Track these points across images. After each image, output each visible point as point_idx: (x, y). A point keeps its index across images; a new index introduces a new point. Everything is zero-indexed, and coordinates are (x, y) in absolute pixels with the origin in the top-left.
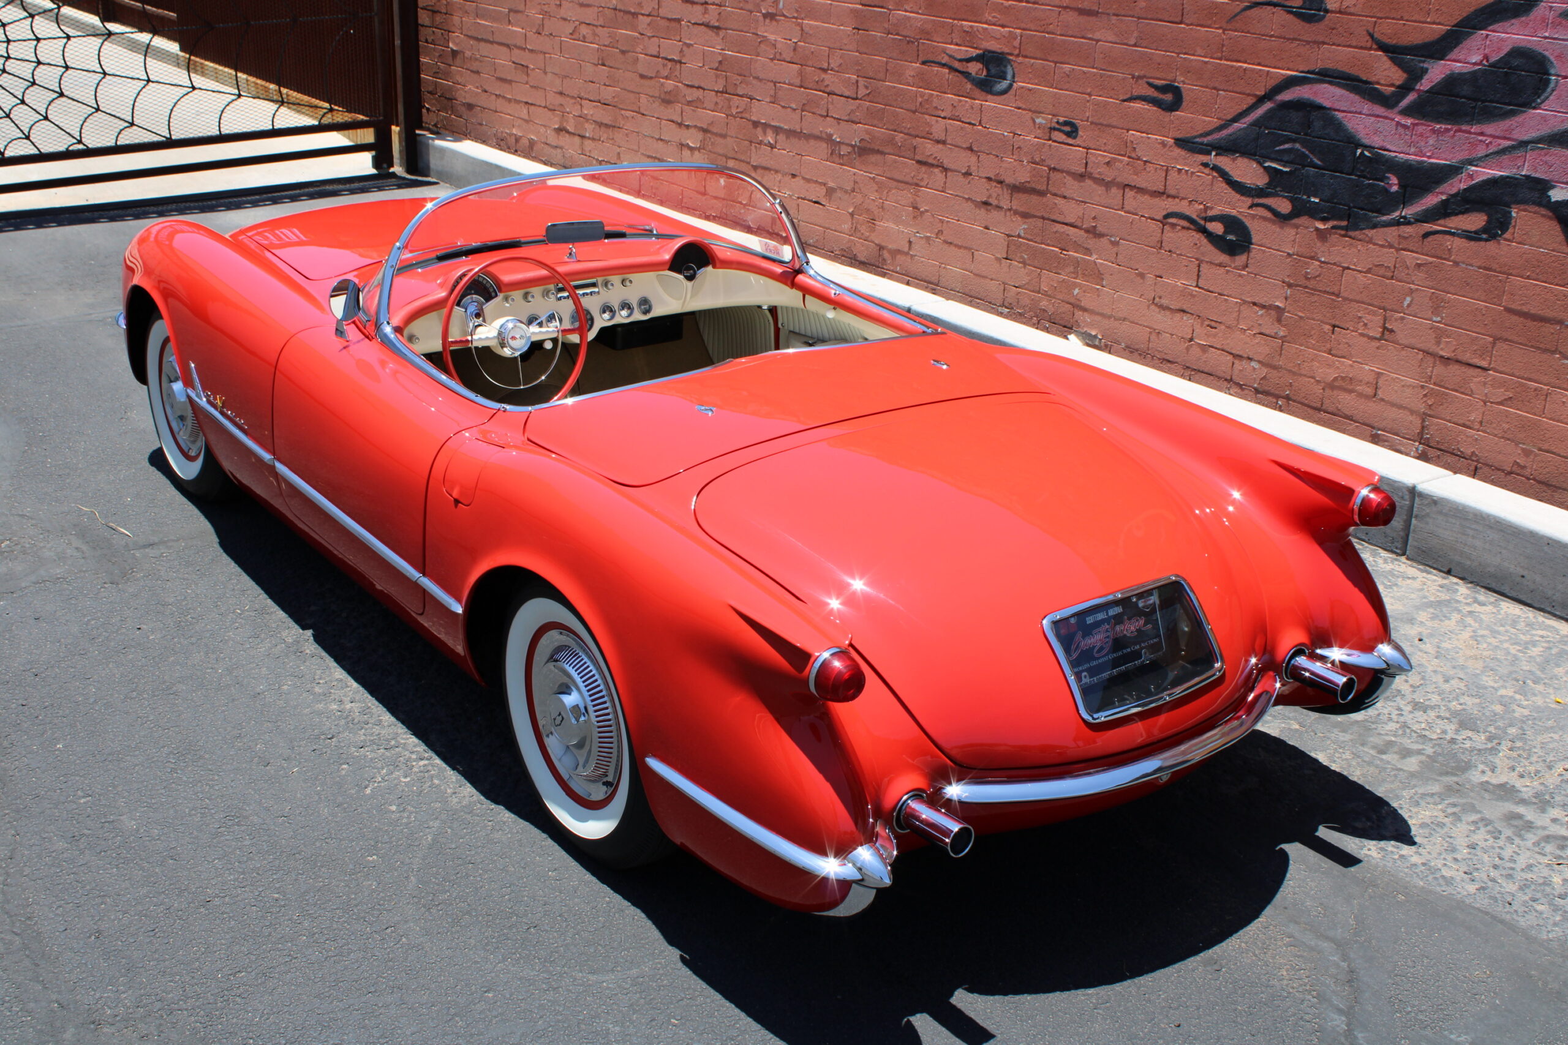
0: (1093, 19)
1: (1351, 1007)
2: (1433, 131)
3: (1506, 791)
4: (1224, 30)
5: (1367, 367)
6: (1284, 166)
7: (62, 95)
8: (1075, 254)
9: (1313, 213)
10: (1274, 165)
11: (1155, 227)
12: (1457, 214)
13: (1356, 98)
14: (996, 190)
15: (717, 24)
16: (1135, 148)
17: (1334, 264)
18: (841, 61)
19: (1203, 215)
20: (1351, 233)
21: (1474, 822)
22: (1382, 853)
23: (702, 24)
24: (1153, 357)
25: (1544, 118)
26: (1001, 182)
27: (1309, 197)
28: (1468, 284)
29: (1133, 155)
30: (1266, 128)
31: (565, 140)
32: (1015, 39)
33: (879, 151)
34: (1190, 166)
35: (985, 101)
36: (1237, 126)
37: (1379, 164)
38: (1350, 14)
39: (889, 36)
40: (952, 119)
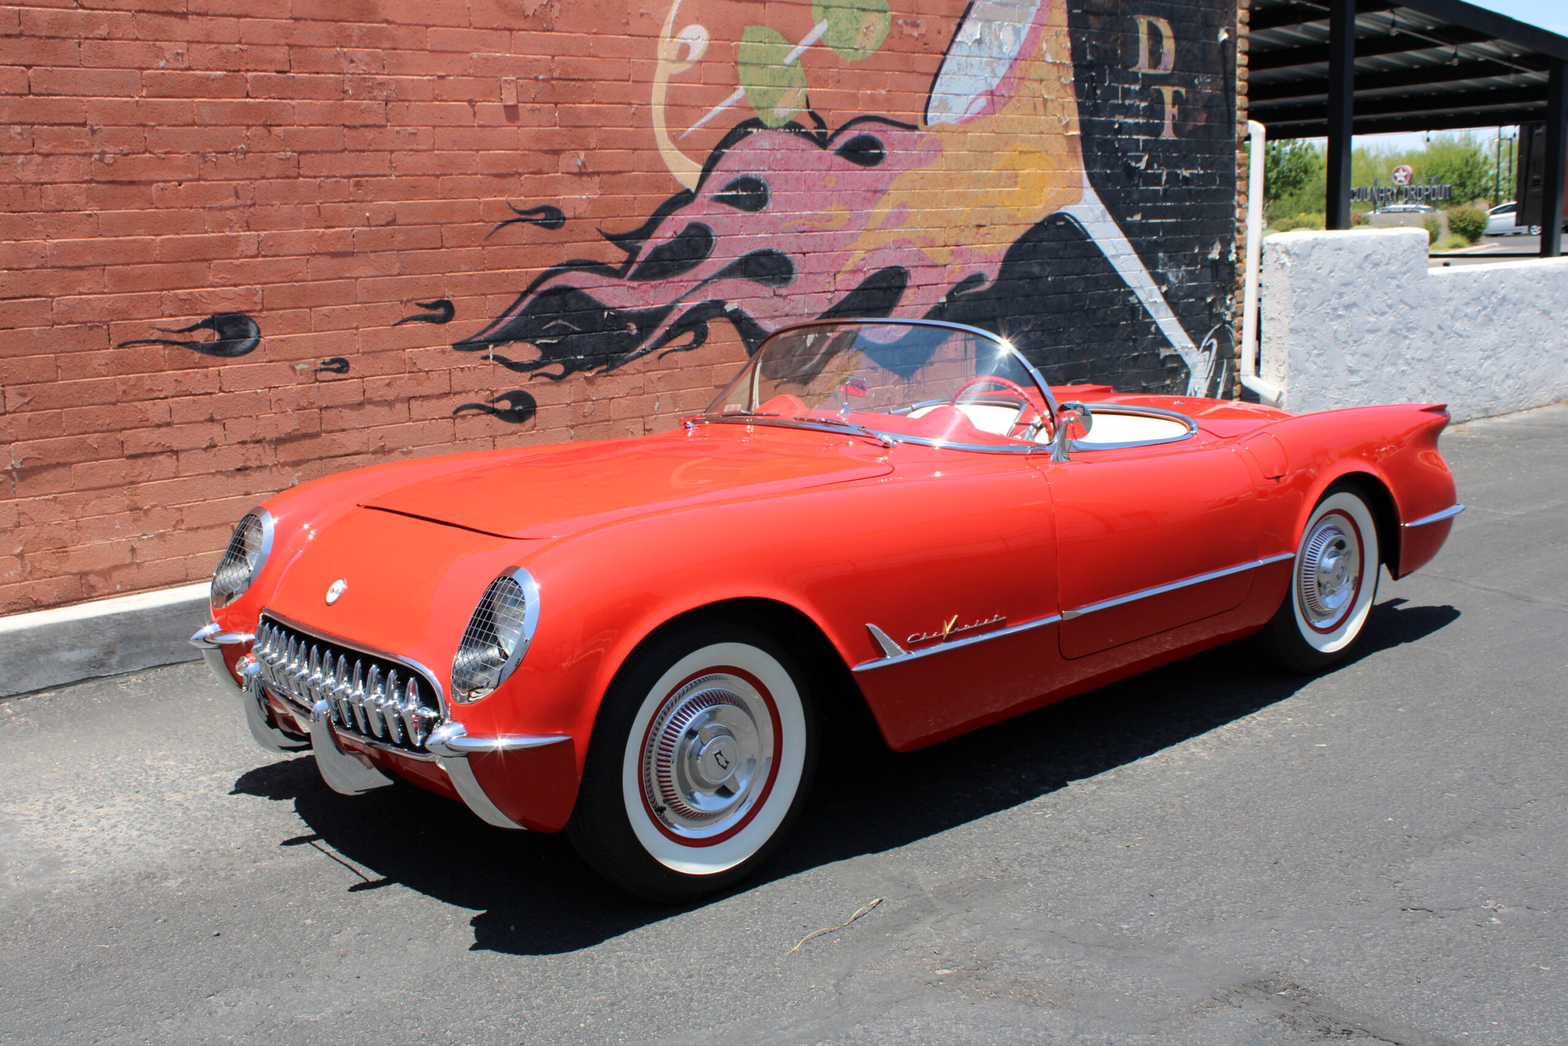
0: (350, 259)
2: (652, 286)
4: (483, 247)
6: (553, 340)
9: (581, 367)
10: (544, 341)
11: (447, 424)
12: (676, 337)
13: (598, 276)
14: (253, 455)
16: (415, 363)
17: (604, 399)
19: (491, 398)
20: (611, 373)
25: (714, 263)
26: (259, 442)
27: (576, 357)
28: (691, 380)
29: (415, 369)
30: (532, 315)
33: (58, 465)
34: (471, 363)
35: (225, 365)
36: (507, 319)
37: (620, 318)
38: (583, 218)
39: (56, 327)
40: (178, 396)
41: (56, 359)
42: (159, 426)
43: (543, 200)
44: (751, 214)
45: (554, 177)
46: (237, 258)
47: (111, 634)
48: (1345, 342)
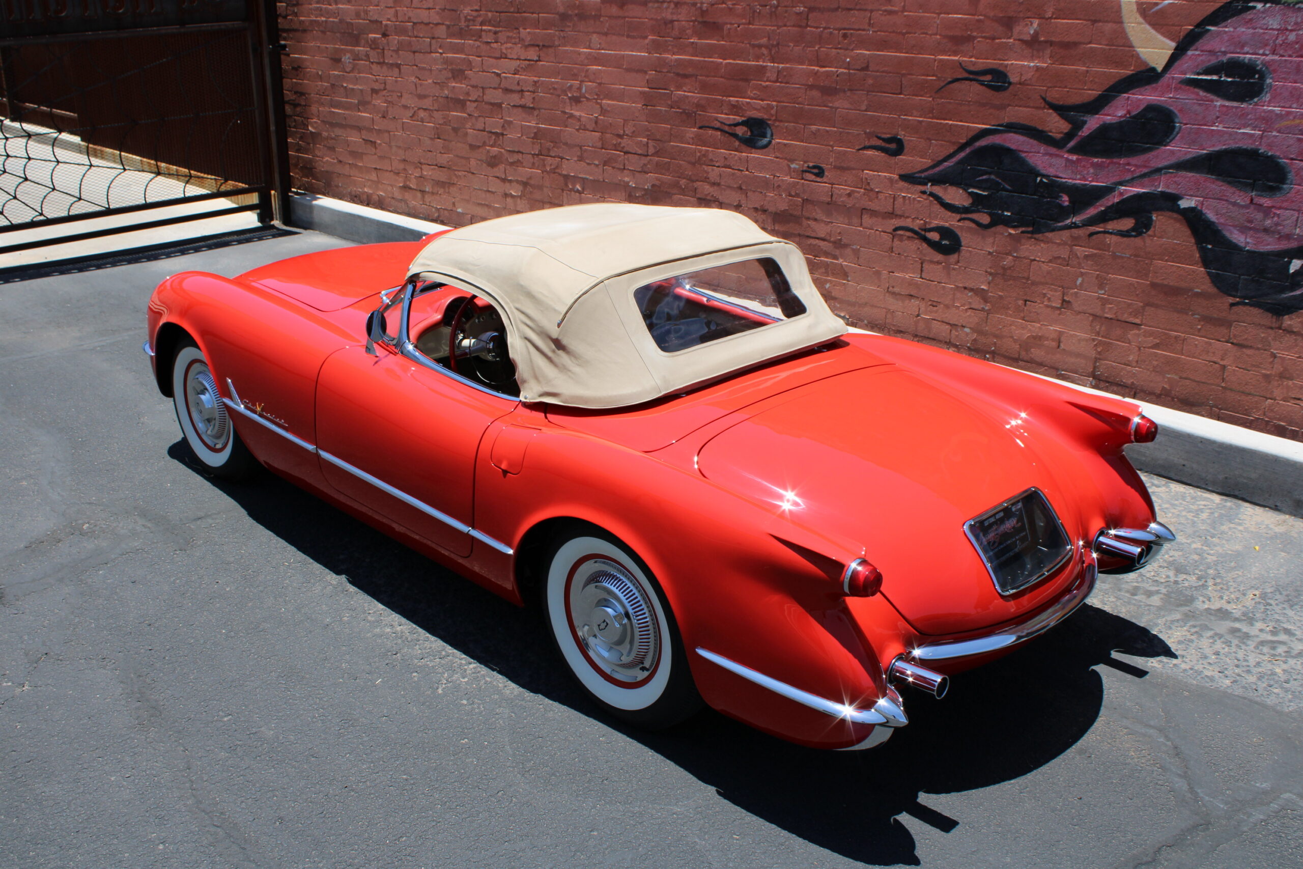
0: (833, 93)
1: (1186, 772)
2: (1093, 164)
3: (1223, 614)
4: (933, 100)
5: (1052, 328)
6: (983, 191)
7: (26, 179)
8: (826, 259)
9: (1007, 223)
10: (976, 191)
11: (887, 238)
12: (1113, 220)
13: (1035, 142)
14: (762, 216)
15: (531, 106)
16: (869, 183)
17: (1024, 258)
18: (634, 129)
19: (924, 227)
20: (1037, 236)
21: (1211, 637)
22: (1162, 664)
23: (520, 106)
24: (889, 329)
25: (1172, 152)
26: (765, 211)
27: (1003, 212)
28: (1123, 267)
29: (868, 187)
30: (969, 165)
31: (408, 196)
32: (772, 108)
34: (912, 194)
35: (751, 154)
36: (946, 164)
37: (1054, 187)
38: (1028, 85)
39: (672, 110)
40: (725, 167)
42: (714, 184)
43: (991, 63)
44: (1235, 104)
45: (1005, 43)
46: (765, 82)
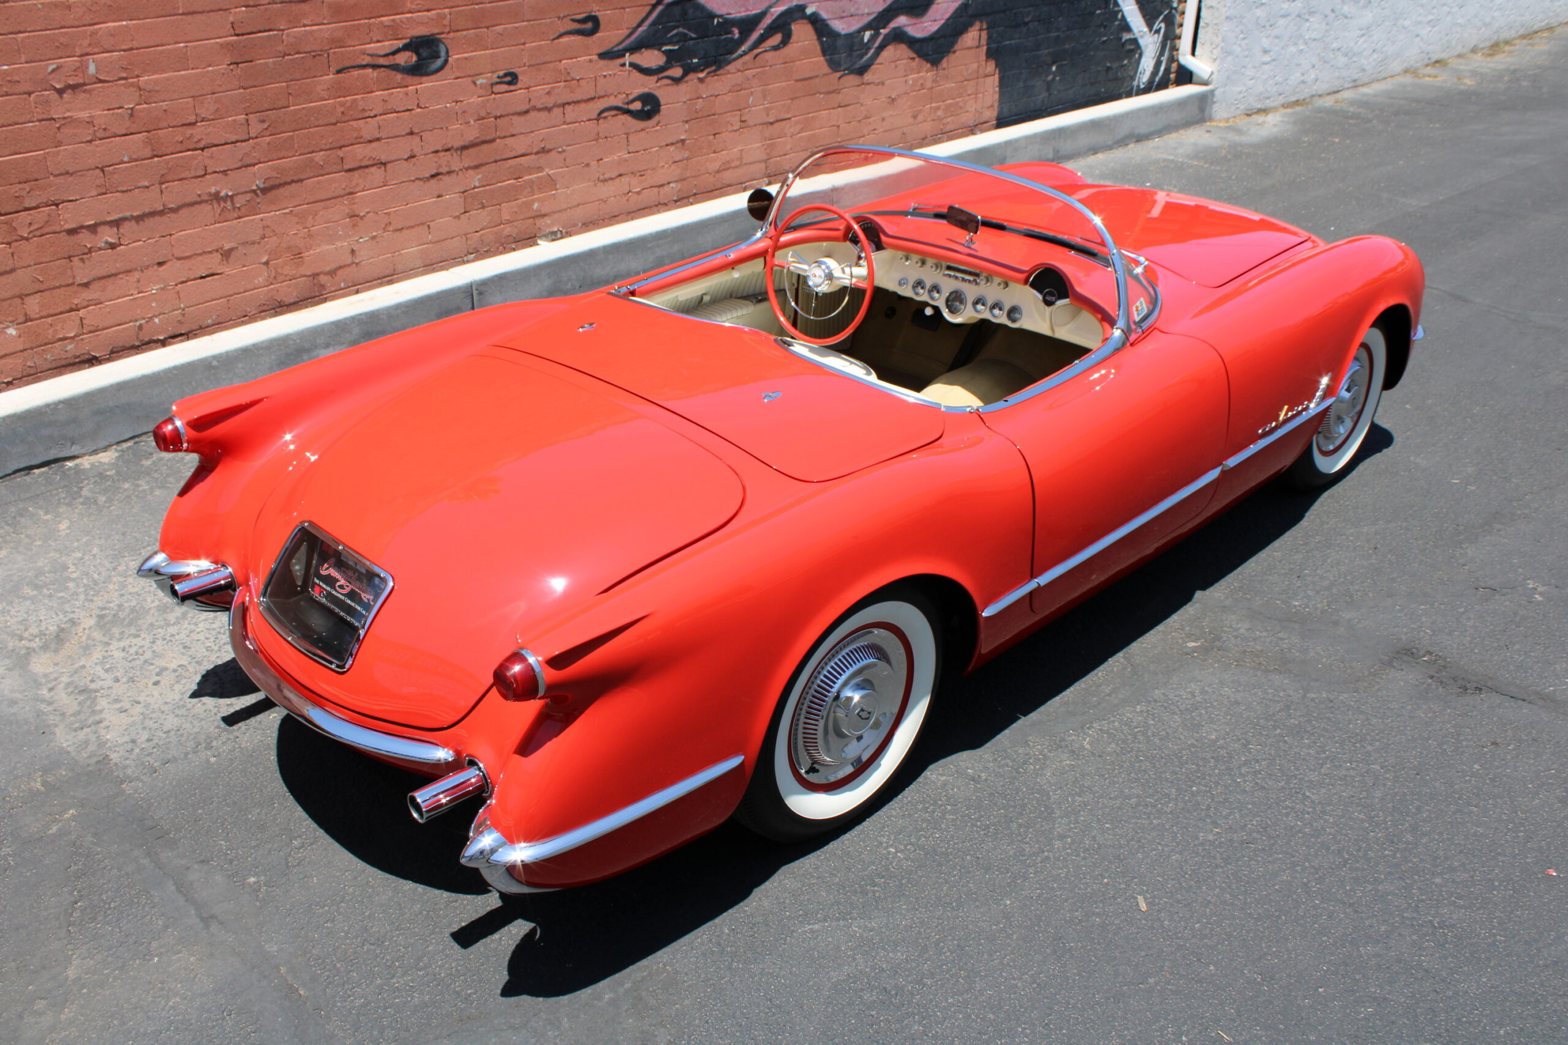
6: (674, 46)
8: (530, 177)
9: (695, 69)
10: (668, 47)
11: (592, 125)
12: (768, 38)
14: (445, 157)
16: (569, 73)
17: (711, 96)
19: (626, 101)
20: (718, 73)
26: (448, 150)
27: (692, 60)
29: (569, 78)
30: (660, 24)
32: (444, 18)
33: (293, 181)
34: (612, 70)
35: (421, 84)
36: (641, 29)
37: (726, 24)
39: (286, 57)
40: (385, 114)
41: (288, 87)
42: (370, 142)
47: (356, 331)
48: (1264, 27)
